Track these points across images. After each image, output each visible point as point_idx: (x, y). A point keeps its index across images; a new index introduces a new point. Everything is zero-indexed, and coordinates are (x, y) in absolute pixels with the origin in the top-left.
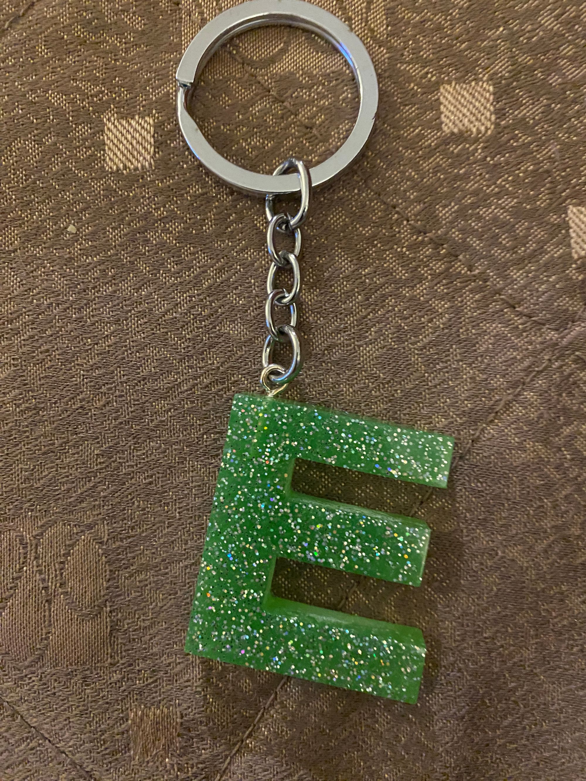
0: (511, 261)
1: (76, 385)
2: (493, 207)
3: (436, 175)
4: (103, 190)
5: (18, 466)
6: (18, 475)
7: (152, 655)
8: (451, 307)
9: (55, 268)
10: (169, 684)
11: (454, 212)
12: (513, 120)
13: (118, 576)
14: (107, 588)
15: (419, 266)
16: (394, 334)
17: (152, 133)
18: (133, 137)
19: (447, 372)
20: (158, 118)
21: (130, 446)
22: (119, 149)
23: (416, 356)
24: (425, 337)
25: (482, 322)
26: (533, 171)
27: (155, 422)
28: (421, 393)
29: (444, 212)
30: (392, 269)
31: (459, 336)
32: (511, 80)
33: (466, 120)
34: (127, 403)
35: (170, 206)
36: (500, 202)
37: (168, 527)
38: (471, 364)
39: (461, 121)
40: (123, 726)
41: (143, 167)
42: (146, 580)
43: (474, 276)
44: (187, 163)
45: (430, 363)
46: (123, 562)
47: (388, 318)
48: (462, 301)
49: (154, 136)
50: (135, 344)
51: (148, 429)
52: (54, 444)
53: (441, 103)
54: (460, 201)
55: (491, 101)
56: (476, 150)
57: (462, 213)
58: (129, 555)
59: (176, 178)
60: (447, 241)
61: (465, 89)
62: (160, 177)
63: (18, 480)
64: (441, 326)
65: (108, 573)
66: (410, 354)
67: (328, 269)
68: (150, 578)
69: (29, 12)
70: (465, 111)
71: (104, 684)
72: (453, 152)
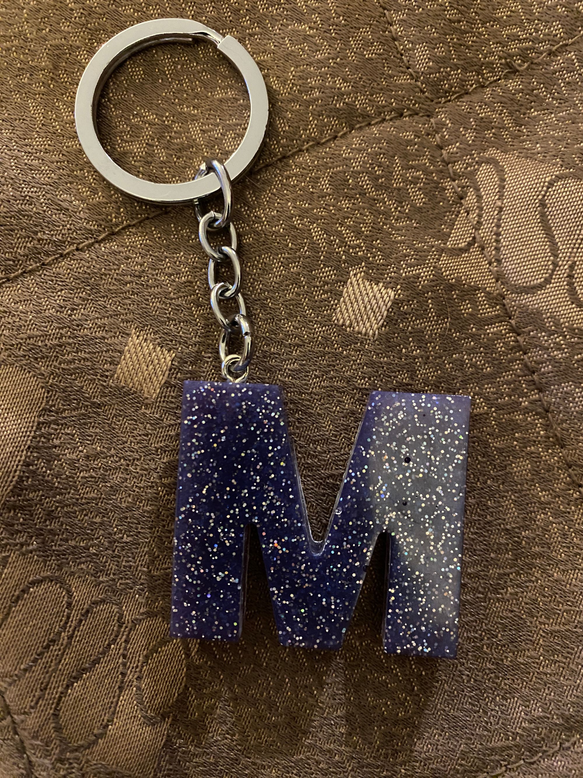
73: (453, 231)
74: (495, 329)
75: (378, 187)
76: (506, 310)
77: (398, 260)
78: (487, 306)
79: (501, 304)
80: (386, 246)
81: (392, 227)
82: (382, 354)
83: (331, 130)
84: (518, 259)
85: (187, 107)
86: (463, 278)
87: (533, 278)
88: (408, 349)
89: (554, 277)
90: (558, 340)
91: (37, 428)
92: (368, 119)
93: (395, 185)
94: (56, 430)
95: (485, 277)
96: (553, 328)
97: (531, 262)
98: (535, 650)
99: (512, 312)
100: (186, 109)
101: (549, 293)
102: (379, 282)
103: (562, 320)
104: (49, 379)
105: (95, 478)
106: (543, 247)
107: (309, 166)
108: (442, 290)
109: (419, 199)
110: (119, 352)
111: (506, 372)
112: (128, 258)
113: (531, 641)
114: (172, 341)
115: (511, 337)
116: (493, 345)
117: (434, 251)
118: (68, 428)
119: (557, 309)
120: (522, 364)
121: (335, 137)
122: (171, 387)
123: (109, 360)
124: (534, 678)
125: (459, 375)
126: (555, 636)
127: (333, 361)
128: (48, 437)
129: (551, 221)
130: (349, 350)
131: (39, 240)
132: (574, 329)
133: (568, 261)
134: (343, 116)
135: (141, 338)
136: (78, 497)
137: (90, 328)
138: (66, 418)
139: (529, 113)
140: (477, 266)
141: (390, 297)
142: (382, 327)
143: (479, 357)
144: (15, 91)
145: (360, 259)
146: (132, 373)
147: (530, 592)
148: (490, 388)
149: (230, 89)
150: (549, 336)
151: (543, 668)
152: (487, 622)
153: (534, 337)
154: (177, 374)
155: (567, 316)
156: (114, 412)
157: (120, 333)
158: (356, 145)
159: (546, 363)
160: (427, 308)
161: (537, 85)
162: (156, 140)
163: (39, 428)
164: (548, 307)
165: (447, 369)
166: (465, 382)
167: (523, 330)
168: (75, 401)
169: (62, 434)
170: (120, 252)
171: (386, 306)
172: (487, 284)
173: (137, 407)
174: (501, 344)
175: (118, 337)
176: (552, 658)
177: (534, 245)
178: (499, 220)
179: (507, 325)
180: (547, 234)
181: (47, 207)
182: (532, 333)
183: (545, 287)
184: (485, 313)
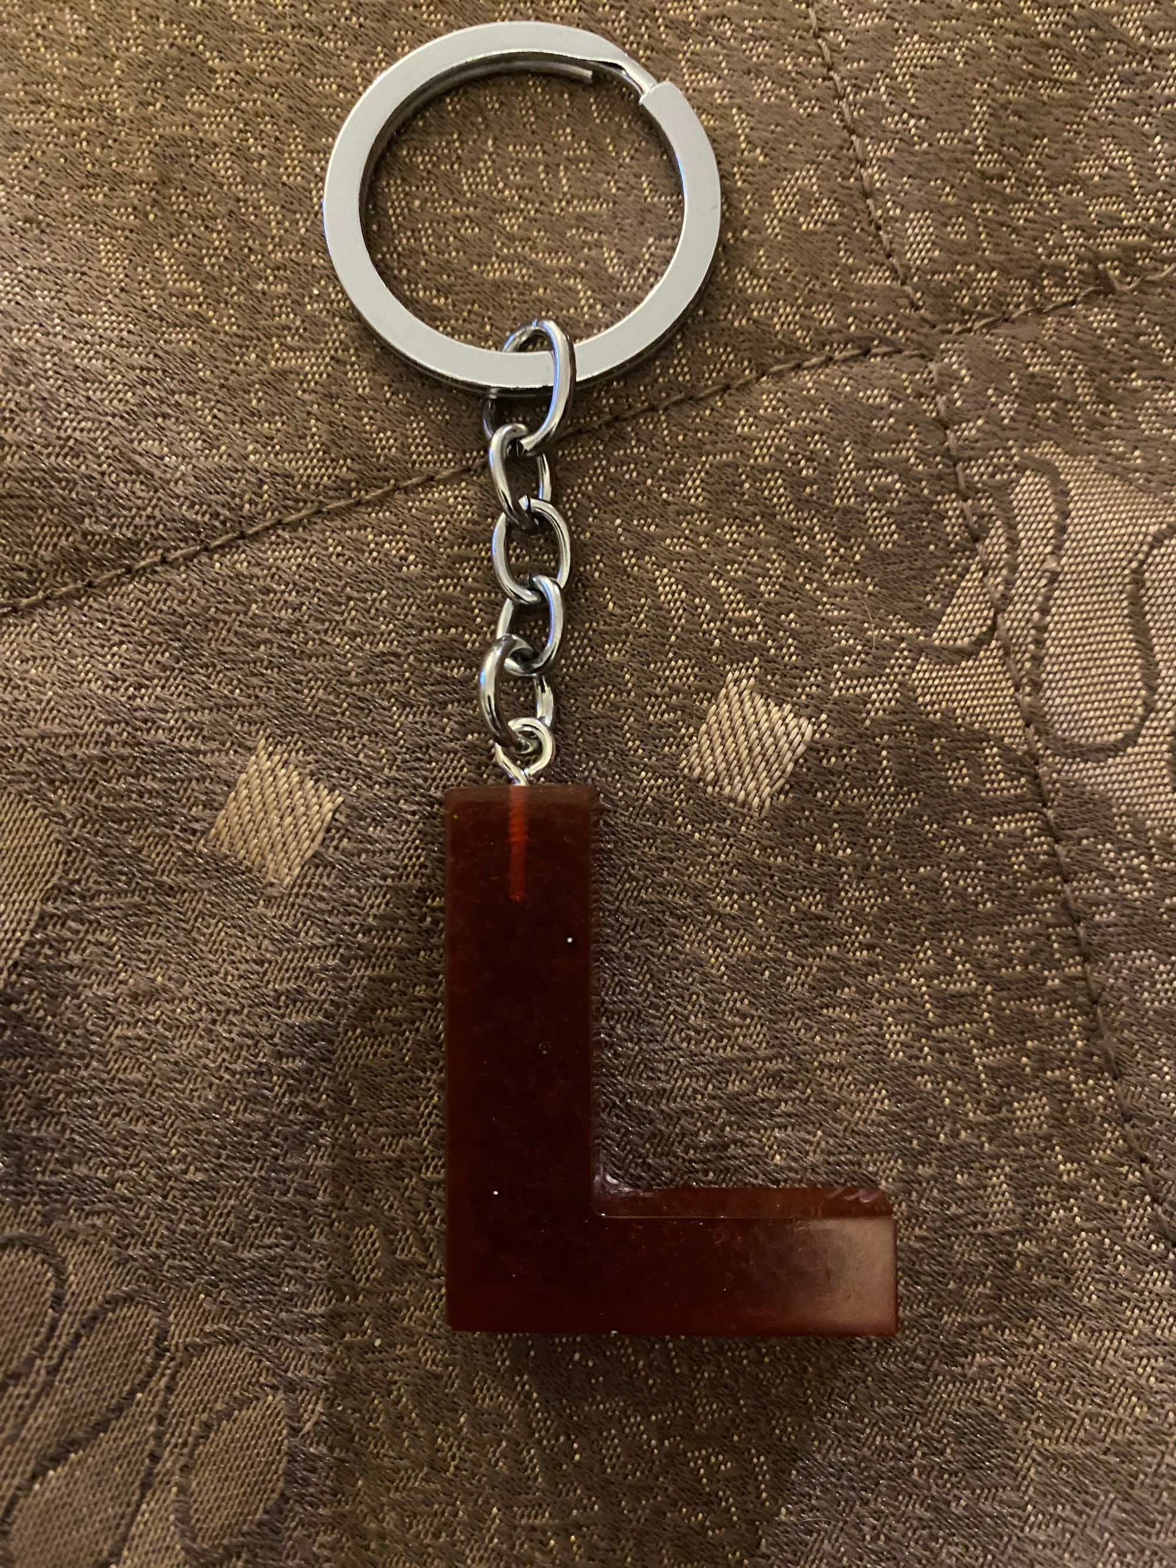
73: (949, 610)
74: (1013, 825)
75: (801, 503)
76: (1039, 785)
77: (828, 661)
78: (1001, 775)
79: (1029, 774)
80: (806, 628)
81: (823, 586)
82: (773, 849)
83: (718, 372)
84: (1075, 687)
85: (425, 289)
86: (958, 711)
87: (1102, 729)
88: (827, 844)
89: (1144, 732)
90: (1136, 861)
91: (37, 925)
92: (797, 355)
93: (838, 501)
94: (77, 932)
95: (1003, 713)
96: (1129, 835)
97: (1100, 696)
98: (1019, 1490)
99: (1050, 792)
100: (421, 293)
101: (1130, 765)
102: (784, 701)
103: (1149, 823)
104: (74, 826)
105: (146, 1041)
106: (1128, 668)
107: (666, 445)
108: (912, 733)
109: (885, 535)
110: (227, 783)
111: (1023, 915)
112: (267, 591)
113: (1012, 1469)
114: (339, 770)
115: (1042, 844)
116: (1003, 857)
117: (904, 649)
118: (102, 931)
119: (1142, 800)
120: (1056, 902)
121: (727, 387)
122: (325, 867)
123: (203, 798)
124: (1010, 1548)
125: (926, 909)
126: (1062, 1465)
127: (670, 851)
128: (59, 945)
129: (1149, 617)
130: (707, 832)
131: (84, 535)
132: (1171, 844)
134: (744, 346)
135: (277, 758)
136: (105, 1076)
137: (171, 729)
138: (99, 910)
139: (1126, 380)
140: (990, 690)
141: (803, 735)
142: (779, 793)
143: (973, 879)
144: (73, 216)
145: (749, 649)
146: (248, 829)
147: (1020, 1367)
148: (987, 944)
149: (520, 262)
150: (1119, 852)
151: (1031, 1528)
152: (925, 1420)
153: (1088, 851)
154: (341, 839)
155: (1160, 815)
156: (200, 906)
157: (233, 743)
158: (766, 409)
159: (1105, 905)
160: (876, 766)
161: (1147, 326)
162: (352, 351)
163: (41, 924)
164: (1125, 793)
165: (904, 897)
166: (937, 927)
167: (1068, 832)
168: (124, 878)
169: (89, 942)
170: (252, 577)
171: (794, 752)
172: (1007, 729)
173: (250, 900)
174: (1021, 858)
175: (227, 753)
176: (1051, 1510)
177: (1112, 661)
178: (1047, 598)
179: (1036, 820)
180: (1138, 642)
181: (110, 465)
182: (1085, 842)
183: (1125, 751)
184: (995, 791)
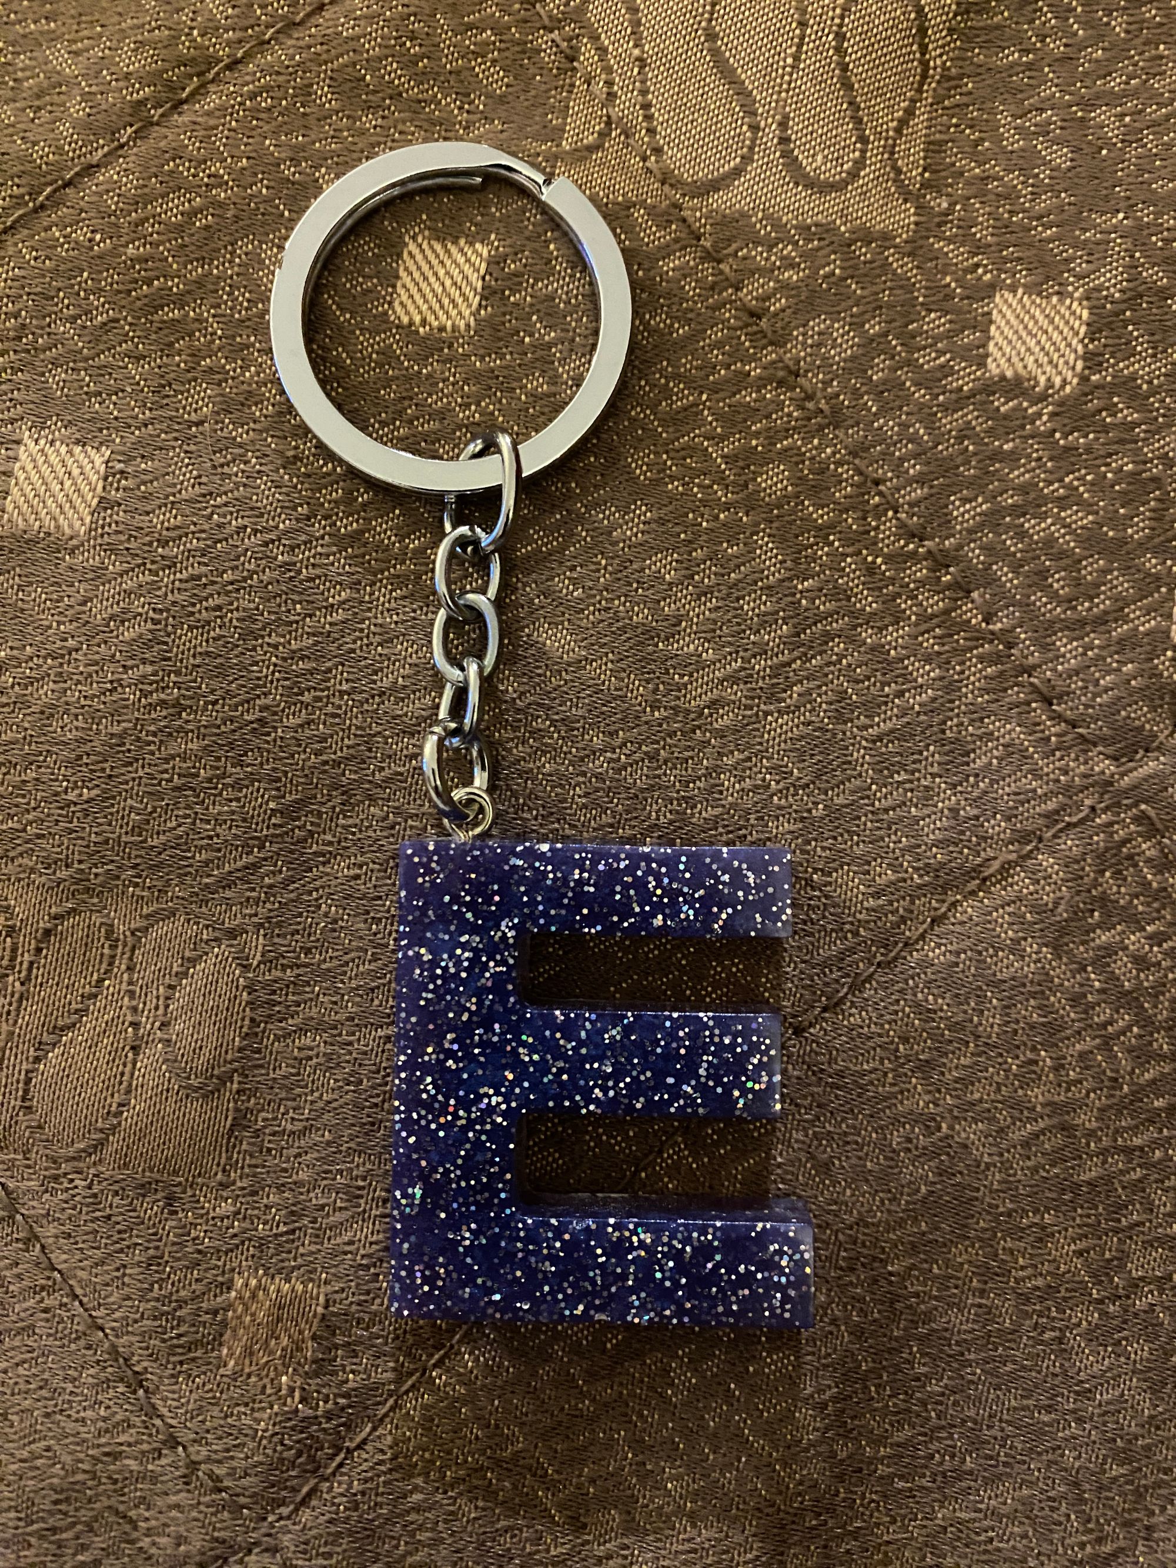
0: (1062, 620)
1: (259, 679)
2: (1049, 521)
3: (962, 443)
4: (377, 353)
5: (125, 800)
6: (123, 818)
7: (295, 1183)
8: (941, 678)
9: (263, 468)
10: (316, 1243)
11: (980, 514)
12: (1114, 377)
13: (264, 1032)
14: (240, 1050)
15: (899, 595)
16: (831, 703)
17: (482, 271)
18: (447, 273)
19: (912, 790)
20: (497, 248)
21: (334, 807)
22: (420, 290)
23: (862, 751)
24: (884, 721)
25: (989, 717)
26: (1132, 474)
27: (387, 773)
28: (859, 818)
29: (962, 509)
30: (852, 589)
31: (943, 732)
32: (1123, 306)
33: (1032, 358)
34: (343, 730)
35: (487, 405)
36: (1063, 514)
37: (370, 962)
38: (955, 786)
39: (1022, 360)
40: (219, 1299)
41: (455, 328)
42: (311, 1049)
43: (992, 633)
44: (531, 335)
45: (884, 767)
46: (277, 1009)
47: (826, 675)
48: (962, 672)
49: (483, 278)
50: (378, 630)
51: (370, 782)
52: (197, 775)
53: (991, 322)
54: (995, 497)
55: (1081, 335)
56: (1039, 415)
57: (992, 520)
58: (290, 997)
59: (508, 357)
60: (956, 560)
61: (1040, 305)
62: (482, 351)
63: (121, 827)
64: (917, 707)
65: (247, 1022)
66: (853, 745)
67: (739, 567)
68: (318, 1046)
69: (313, 21)
70: (1032, 343)
71: (202, 1216)
72: (998, 409)
73: (569, 120)
74: (677, 262)
75: (420, 78)
76: (689, 227)
78: (654, 228)
79: (678, 220)
82: (489, 355)
85: (35, 22)
89: (757, 150)
90: (785, 252)
93: (448, 66)
95: (639, 182)
97: (712, 137)
99: (699, 228)
101: (754, 178)
102: (458, 237)
103: (785, 217)
106: (727, 107)
109: (497, 82)
114: (101, 430)
115: (707, 269)
116: (679, 289)
119: (773, 203)
120: (735, 309)
127: (406, 391)
129: (731, 60)
130: (432, 364)
132: (809, 228)
133: (773, 117)
135: (43, 441)
140: (623, 168)
141: (481, 257)
142: (480, 310)
146: (35, 504)
148: (691, 362)
150: (769, 251)
153: (746, 259)
154: (119, 481)
155: (792, 208)
159: (775, 296)
164: (757, 202)
167: (725, 251)
171: (478, 271)
172: (647, 193)
173: (57, 558)
174: (693, 284)
178: (643, 82)
179: (695, 252)
180: (730, 83)
182: (740, 253)
183: (746, 170)
184: (653, 241)
